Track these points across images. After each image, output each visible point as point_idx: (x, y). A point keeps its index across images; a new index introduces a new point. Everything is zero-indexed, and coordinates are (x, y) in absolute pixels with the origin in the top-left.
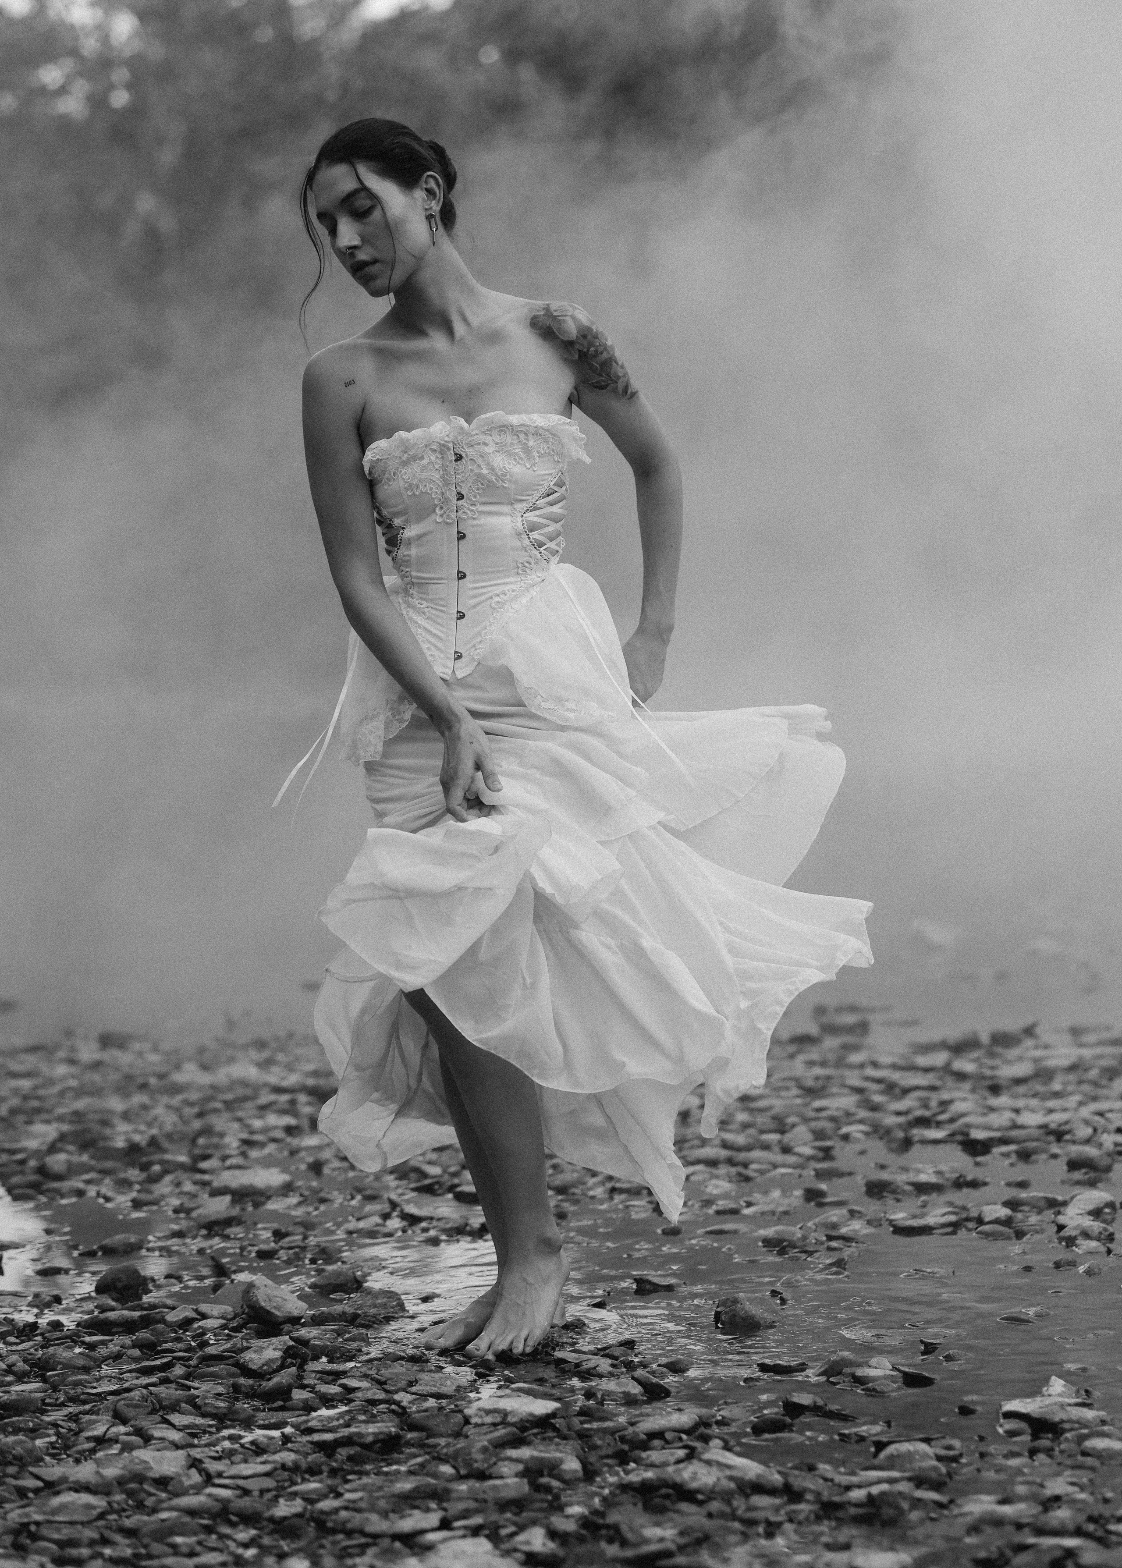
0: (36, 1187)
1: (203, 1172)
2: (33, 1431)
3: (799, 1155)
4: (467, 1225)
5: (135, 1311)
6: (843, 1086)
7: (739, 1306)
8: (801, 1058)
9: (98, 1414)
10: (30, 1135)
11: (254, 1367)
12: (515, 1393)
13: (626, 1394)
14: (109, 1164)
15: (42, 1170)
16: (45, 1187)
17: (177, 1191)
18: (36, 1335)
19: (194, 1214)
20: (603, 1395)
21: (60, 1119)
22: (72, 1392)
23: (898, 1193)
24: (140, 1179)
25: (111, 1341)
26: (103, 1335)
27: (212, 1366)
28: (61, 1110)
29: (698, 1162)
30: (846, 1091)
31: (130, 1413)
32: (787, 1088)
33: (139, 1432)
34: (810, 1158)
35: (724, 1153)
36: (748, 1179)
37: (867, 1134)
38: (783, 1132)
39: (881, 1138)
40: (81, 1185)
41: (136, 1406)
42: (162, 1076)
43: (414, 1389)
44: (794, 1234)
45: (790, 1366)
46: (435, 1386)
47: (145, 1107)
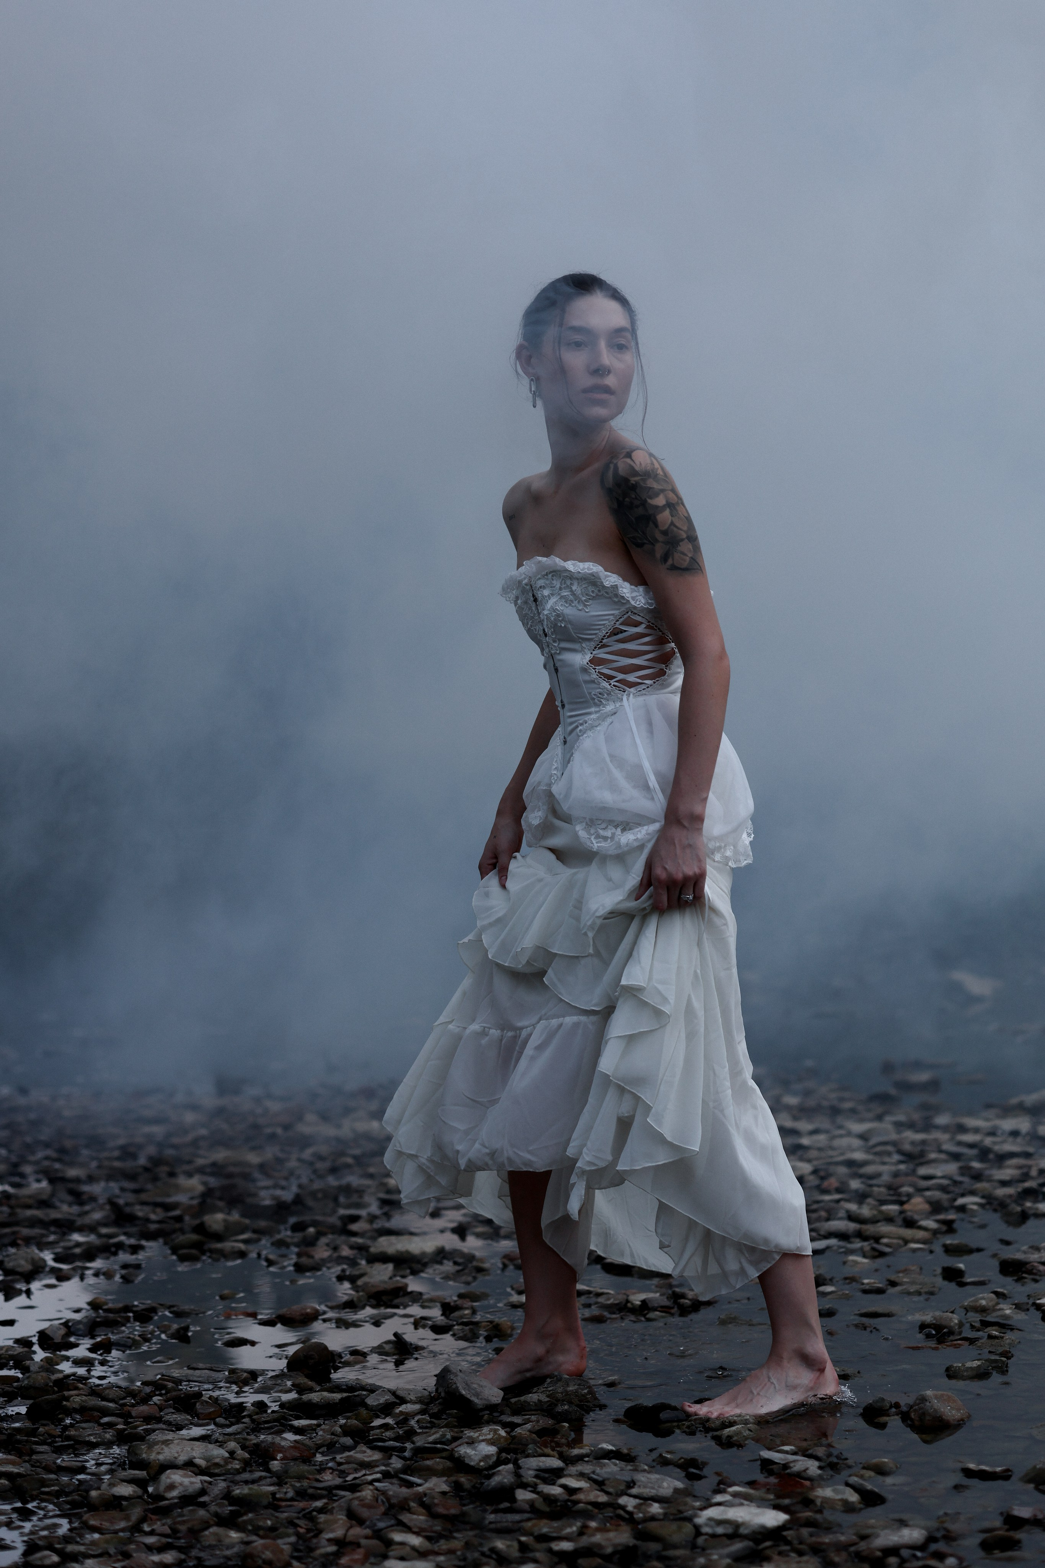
0: (199, 1247)
1: (355, 1234)
2: (273, 1529)
3: (925, 1229)
4: (628, 1301)
5: (334, 1392)
6: (941, 1151)
7: (928, 1404)
8: (889, 1119)
9: (332, 1513)
10: (178, 1188)
11: (472, 1464)
12: (737, 1501)
13: (845, 1502)
14: (262, 1224)
15: (201, 1229)
16: (206, 1247)
17: (335, 1255)
18: (244, 1417)
19: (360, 1282)
20: (822, 1502)
21: (201, 1171)
22: (298, 1485)
23: (1035, 1274)
24: (296, 1240)
25: (319, 1425)
26: (307, 1418)
27: (428, 1459)
28: (200, 1162)
29: (829, 1235)
30: (943, 1156)
31: (365, 1513)
32: (889, 1154)
33: (378, 1534)
34: (935, 1232)
35: (852, 1226)
36: (882, 1254)
37: (982, 1206)
38: (902, 1203)
39: (995, 1210)
40: (242, 1246)
41: (369, 1507)
42: (286, 1127)
43: (634, 1491)
44: (951, 1319)
45: (995, 1473)
46: (653, 1488)
47: (279, 1161)
